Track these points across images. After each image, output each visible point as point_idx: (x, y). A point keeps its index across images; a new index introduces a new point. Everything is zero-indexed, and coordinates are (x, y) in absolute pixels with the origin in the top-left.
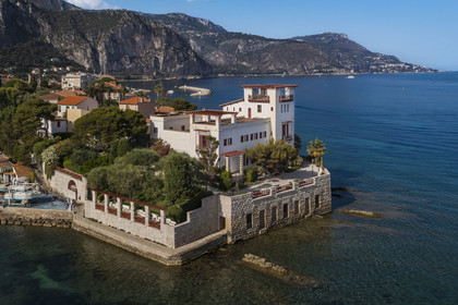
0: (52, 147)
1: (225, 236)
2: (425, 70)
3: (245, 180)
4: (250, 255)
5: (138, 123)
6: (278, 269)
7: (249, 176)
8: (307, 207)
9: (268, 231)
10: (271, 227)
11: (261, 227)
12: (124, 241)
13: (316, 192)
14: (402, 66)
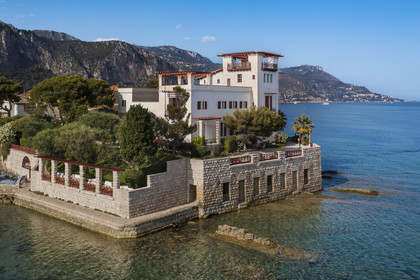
0: (9, 124)
1: (197, 208)
2: (392, 99)
3: (223, 149)
4: (226, 226)
5: (103, 93)
6: (261, 242)
7: (227, 145)
8: (295, 182)
9: (249, 206)
10: (253, 202)
11: (240, 200)
12: (69, 212)
13: (305, 165)
14: (372, 95)
